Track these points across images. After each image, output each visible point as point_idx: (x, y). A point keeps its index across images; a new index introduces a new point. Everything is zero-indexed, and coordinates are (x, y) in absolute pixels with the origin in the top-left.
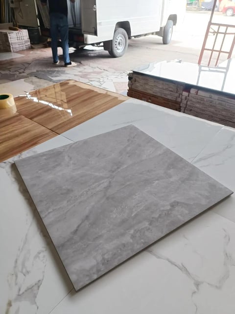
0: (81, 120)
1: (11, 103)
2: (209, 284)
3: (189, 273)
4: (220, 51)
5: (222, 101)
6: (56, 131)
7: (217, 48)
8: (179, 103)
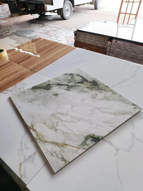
0: (48, 63)
1: (5, 54)
2: (123, 149)
3: (113, 145)
4: (130, 14)
5: (131, 46)
6: (34, 71)
7: (128, 12)
8: (105, 49)
